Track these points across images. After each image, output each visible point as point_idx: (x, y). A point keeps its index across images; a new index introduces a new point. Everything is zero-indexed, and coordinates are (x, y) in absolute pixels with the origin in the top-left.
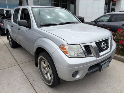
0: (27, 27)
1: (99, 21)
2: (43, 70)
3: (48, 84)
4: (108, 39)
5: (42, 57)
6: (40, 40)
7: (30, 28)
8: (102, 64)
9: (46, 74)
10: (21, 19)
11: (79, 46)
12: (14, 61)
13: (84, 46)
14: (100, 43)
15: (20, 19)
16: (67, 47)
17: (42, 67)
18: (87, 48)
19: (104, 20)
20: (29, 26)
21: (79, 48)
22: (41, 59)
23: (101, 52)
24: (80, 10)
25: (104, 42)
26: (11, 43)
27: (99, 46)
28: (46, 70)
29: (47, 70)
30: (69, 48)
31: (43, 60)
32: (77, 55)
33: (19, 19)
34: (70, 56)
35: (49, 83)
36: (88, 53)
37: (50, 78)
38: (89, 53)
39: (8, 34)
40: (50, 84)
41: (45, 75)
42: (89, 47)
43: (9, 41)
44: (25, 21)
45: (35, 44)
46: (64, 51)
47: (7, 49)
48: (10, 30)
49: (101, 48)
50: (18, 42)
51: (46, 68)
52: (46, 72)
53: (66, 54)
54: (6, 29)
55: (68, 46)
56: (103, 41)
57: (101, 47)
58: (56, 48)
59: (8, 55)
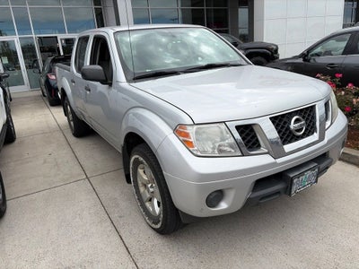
0: (103, 82)
1: (318, 55)
2: (142, 189)
3: (153, 226)
4: (314, 106)
5: (137, 156)
6: (135, 115)
7: (110, 85)
8: (291, 176)
9: (150, 200)
10: (93, 62)
11: (223, 126)
12: (78, 170)
13: (238, 128)
14: (285, 119)
15: (91, 64)
16: (191, 131)
17: (140, 182)
18: (247, 131)
19: (336, 49)
20: (108, 79)
21: (225, 133)
22: (137, 163)
23: (290, 142)
24: (265, 22)
25: (300, 115)
26: (72, 123)
27: (283, 127)
28: (148, 191)
29: (151, 190)
30: (196, 132)
31: (141, 166)
32: (220, 151)
33: (88, 64)
34: (199, 154)
35: (156, 224)
36: (250, 144)
37: (157, 210)
38: (254, 144)
39: (66, 102)
40: (158, 226)
41: (148, 204)
42: (252, 130)
43: (68, 119)
44: (99, 67)
45: (123, 124)
46: (185, 141)
47: (63, 139)
48: (69, 91)
49: (291, 132)
50: (88, 121)
51: (149, 185)
52: (148, 196)
53: (191, 149)
54: (60, 89)
55: (195, 127)
56: (296, 113)
57: (288, 128)
58: (167, 134)
59: (64, 155)
